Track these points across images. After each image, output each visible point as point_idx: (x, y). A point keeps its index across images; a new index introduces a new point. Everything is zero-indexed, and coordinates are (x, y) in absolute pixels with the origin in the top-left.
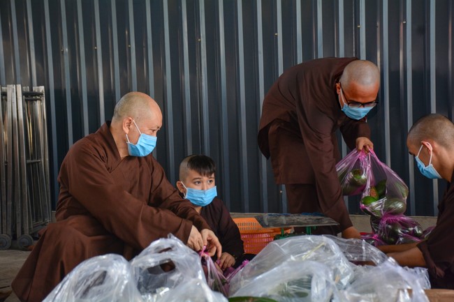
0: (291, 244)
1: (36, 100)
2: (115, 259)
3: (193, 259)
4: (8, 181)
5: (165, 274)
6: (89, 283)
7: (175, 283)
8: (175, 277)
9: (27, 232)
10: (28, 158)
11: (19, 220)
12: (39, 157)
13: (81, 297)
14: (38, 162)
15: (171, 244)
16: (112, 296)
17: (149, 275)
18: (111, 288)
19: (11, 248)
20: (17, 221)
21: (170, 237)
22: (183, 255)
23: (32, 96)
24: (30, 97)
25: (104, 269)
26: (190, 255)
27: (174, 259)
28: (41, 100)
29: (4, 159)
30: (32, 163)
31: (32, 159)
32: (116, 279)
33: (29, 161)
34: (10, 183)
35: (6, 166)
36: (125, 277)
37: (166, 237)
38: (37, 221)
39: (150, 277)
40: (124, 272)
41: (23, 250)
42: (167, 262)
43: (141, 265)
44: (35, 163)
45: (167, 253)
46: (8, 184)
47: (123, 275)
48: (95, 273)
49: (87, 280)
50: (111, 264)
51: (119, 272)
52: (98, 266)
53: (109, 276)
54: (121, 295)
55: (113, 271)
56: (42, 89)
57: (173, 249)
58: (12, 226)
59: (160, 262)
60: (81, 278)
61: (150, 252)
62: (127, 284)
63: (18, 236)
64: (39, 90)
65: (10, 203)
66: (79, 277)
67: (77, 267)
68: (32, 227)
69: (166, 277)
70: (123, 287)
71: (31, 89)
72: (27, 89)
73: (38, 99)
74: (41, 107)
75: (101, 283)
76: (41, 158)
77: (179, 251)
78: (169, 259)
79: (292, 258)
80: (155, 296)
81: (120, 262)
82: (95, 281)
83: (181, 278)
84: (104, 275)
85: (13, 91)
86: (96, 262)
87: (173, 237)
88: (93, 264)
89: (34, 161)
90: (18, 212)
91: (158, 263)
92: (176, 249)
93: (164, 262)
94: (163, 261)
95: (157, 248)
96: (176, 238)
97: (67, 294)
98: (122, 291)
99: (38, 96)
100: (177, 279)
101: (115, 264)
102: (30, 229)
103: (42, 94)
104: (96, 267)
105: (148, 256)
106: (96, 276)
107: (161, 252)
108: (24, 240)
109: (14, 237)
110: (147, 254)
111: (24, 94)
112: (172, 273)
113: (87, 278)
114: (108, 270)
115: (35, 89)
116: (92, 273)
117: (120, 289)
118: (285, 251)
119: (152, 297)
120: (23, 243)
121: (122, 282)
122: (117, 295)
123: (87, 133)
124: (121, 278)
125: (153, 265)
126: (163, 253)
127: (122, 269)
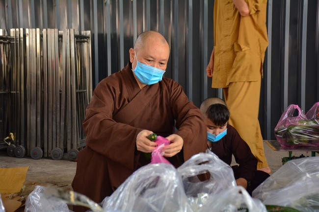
0: (307, 164)
1: (84, 42)
2: (167, 167)
3: (226, 171)
4: (62, 105)
5: (201, 183)
6: (145, 185)
7: (209, 191)
8: (210, 185)
9: (75, 147)
10: (77, 88)
11: (69, 137)
12: (85, 88)
13: (139, 196)
14: (84, 92)
15: (209, 158)
16: (164, 197)
17: (189, 183)
18: (163, 191)
19: (62, 159)
20: (68, 138)
21: (208, 152)
22: (219, 167)
23: (81, 38)
24: (80, 39)
25: (158, 174)
26: (225, 168)
27: (211, 171)
28: (88, 42)
29: (59, 89)
30: (80, 93)
31: (79, 90)
32: (167, 184)
33: (78, 91)
34: (63, 107)
35: (61, 94)
36: (175, 182)
37: (204, 152)
38: (82, 139)
39: (189, 185)
40: (174, 178)
41: (72, 161)
42: (205, 172)
43: (184, 174)
44: (82, 92)
45: (206, 165)
46: (62, 108)
47: (173, 181)
48: (150, 178)
49: (144, 183)
50: (164, 171)
51: (170, 178)
52: (154, 172)
53: (162, 181)
54: (172, 197)
55: (165, 177)
56: (89, 33)
57: (211, 162)
58: (64, 142)
59: (200, 172)
60: (139, 181)
61: (191, 164)
62: (176, 188)
63: (68, 151)
64: (86, 34)
65: (62, 123)
66: (138, 179)
67: (136, 172)
68: (79, 143)
69: (202, 186)
70: (173, 190)
71: (80, 33)
72: (77, 33)
73: (86, 41)
74: (88, 47)
75: (155, 186)
76: (86, 89)
77: (215, 164)
78: (207, 171)
79: (308, 175)
80: (197, 200)
81: (170, 170)
82: (150, 184)
83: (215, 187)
84: (157, 179)
85: (68, 34)
86: (151, 169)
87: (210, 152)
88: (148, 170)
89: (81, 91)
90: (69, 131)
91: (198, 173)
92: (213, 162)
93: (203, 173)
94: (202, 171)
95: (197, 161)
96: (212, 153)
97: (128, 193)
98: (172, 193)
99: (86, 38)
100: (211, 188)
101: (167, 172)
102: (77, 144)
103: (88, 37)
104: (151, 173)
105: (190, 167)
106: (151, 180)
107: (200, 164)
108: (73, 153)
109: (65, 151)
110: (188, 165)
111: (76, 36)
112: (207, 182)
113: (143, 182)
114: (161, 176)
115: (83, 33)
116: (148, 177)
117: (171, 192)
118: (301, 170)
119: (195, 200)
120: (72, 155)
121: (173, 187)
122: (169, 196)
123: (109, 73)
124: (171, 183)
125: (193, 174)
126: (203, 165)
127: (172, 176)
